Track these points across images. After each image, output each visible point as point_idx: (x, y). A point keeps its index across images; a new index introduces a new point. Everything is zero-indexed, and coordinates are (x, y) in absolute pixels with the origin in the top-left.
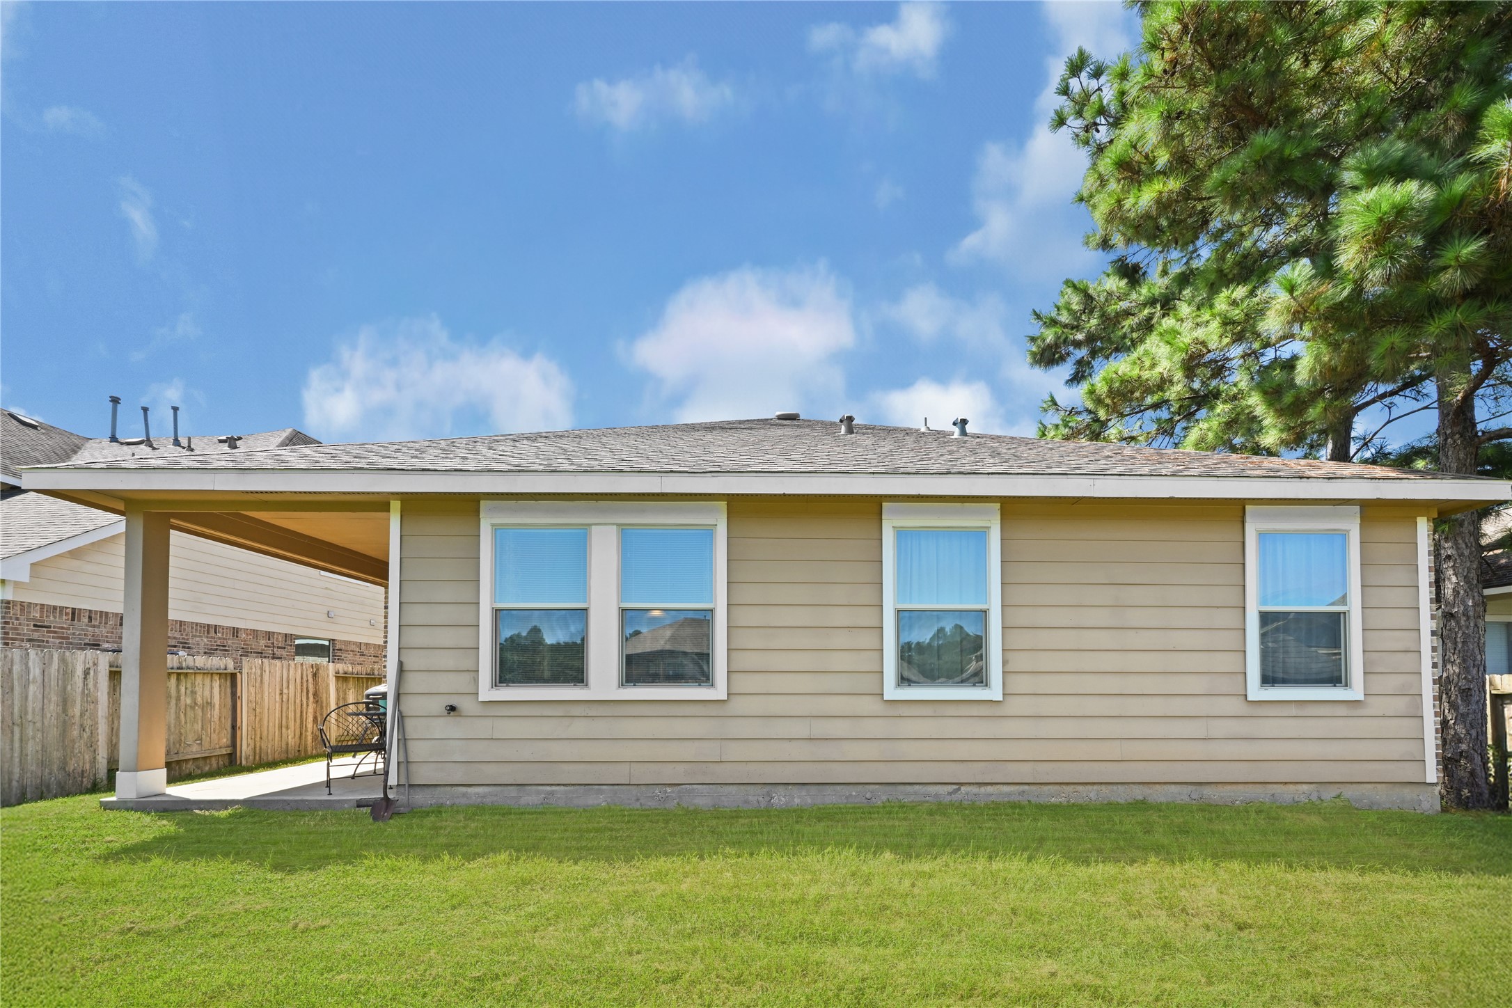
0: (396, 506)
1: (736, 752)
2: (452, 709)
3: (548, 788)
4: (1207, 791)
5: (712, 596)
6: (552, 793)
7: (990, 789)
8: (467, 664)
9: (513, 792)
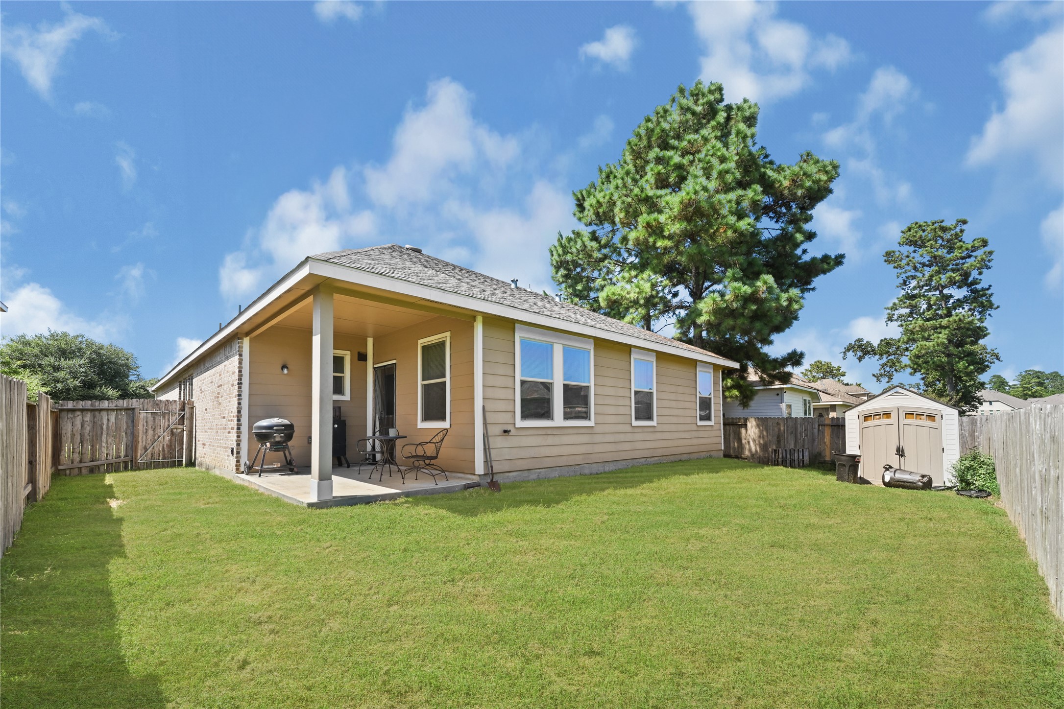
0: (480, 319)
1: (598, 448)
2: (505, 431)
3: (539, 470)
4: (691, 455)
5: (589, 382)
6: (540, 473)
7: (653, 459)
8: (511, 408)
9: (526, 474)
